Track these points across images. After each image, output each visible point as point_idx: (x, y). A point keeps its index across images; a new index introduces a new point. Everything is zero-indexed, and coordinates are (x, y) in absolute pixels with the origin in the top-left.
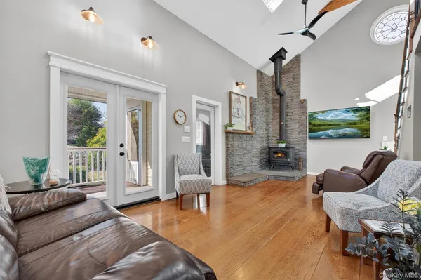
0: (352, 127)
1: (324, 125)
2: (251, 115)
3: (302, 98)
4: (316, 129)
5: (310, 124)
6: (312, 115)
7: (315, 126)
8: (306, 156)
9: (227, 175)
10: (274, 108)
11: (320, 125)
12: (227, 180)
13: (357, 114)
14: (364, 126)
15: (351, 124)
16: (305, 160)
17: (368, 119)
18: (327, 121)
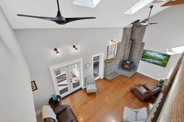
0: (160, 61)
1: (149, 57)
2: (117, 50)
5: (143, 54)
6: (145, 51)
7: (145, 56)
8: (138, 66)
10: (130, 43)
11: (147, 56)
13: (164, 57)
14: (165, 62)
15: (160, 59)
16: (138, 67)
17: (168, 60)
18: (151, 55)
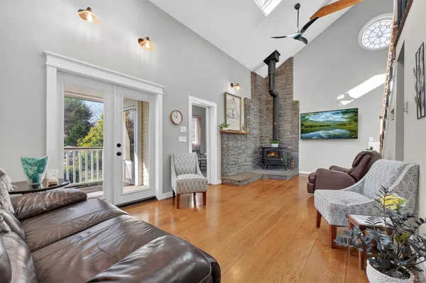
0: (342, 128)
1: (315, 126)
2: (245, 116)
3: (294, 100)
4: (308, 130)
5: (302, 125)
6: (304, 117)
7: (307, 127)
8: (298, 156)
9: (222, 175)
10: (267, 109)
11: (311, 126)
12: (222, 180)
13: (347, 116)
14: (352, 127)
15: (340, 125)
16: (297, 159)
17: (356, 121)
18: (318, 122)
